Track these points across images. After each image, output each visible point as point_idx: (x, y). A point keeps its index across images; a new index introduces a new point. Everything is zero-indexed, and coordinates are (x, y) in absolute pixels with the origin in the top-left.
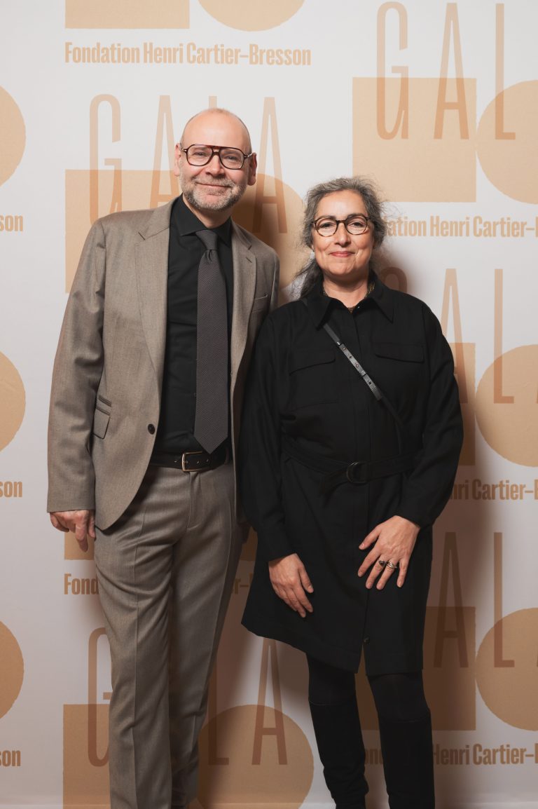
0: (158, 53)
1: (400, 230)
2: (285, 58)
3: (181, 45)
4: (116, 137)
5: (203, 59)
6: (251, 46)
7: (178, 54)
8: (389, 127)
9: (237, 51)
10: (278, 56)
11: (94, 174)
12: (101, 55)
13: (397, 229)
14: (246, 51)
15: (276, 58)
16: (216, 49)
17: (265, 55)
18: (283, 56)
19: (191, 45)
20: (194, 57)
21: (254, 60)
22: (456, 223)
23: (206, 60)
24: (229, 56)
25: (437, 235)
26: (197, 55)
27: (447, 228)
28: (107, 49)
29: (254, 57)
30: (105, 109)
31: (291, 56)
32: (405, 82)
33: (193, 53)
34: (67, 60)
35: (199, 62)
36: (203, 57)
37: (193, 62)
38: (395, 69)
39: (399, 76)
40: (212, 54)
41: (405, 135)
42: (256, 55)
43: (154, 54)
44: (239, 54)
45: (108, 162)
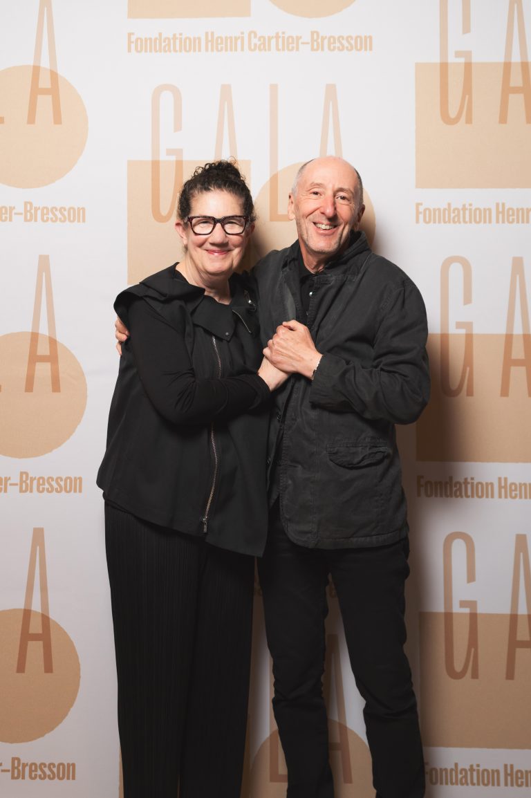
0: (219, 41)
1: (464, 218)
2: (346, 44)
3: (242, 33)
4: (178, 126)
5: (264, 47)
6: (312, 33)
7: (239, 42)
8: (453, 113)
9: (298, 38)
10: (340, 42)
11: (156, 165)
12: (163, 44)
13: (461, 216)
14: (307, 38)
15: (337, 45)
16: (277, 37)
17: (326, 42)
18: (344, 42)
19: (253, 33)
20: (255, 45)
21: (315, 47)
22: (522, 209)
23: (267, 48)
24: (290, 43)
25: (503, 222)
26: (258, 43)
27: (513, 215)
28: (169, 39)
29: (315, 43)
30: (167, 99)
31: (353, 42)
32: (468, 66)
33: (254, 41)
34: (129, 50)
35: (260, 50)
36: (264, 44)
37: (255, 49)
38: (458, 54)
39: (462, 60)
40: (273, 41)
41: (469, 120)
42: (317, 42)
43: (215, 43)
44: (300, 41)
45: (169, 152)
